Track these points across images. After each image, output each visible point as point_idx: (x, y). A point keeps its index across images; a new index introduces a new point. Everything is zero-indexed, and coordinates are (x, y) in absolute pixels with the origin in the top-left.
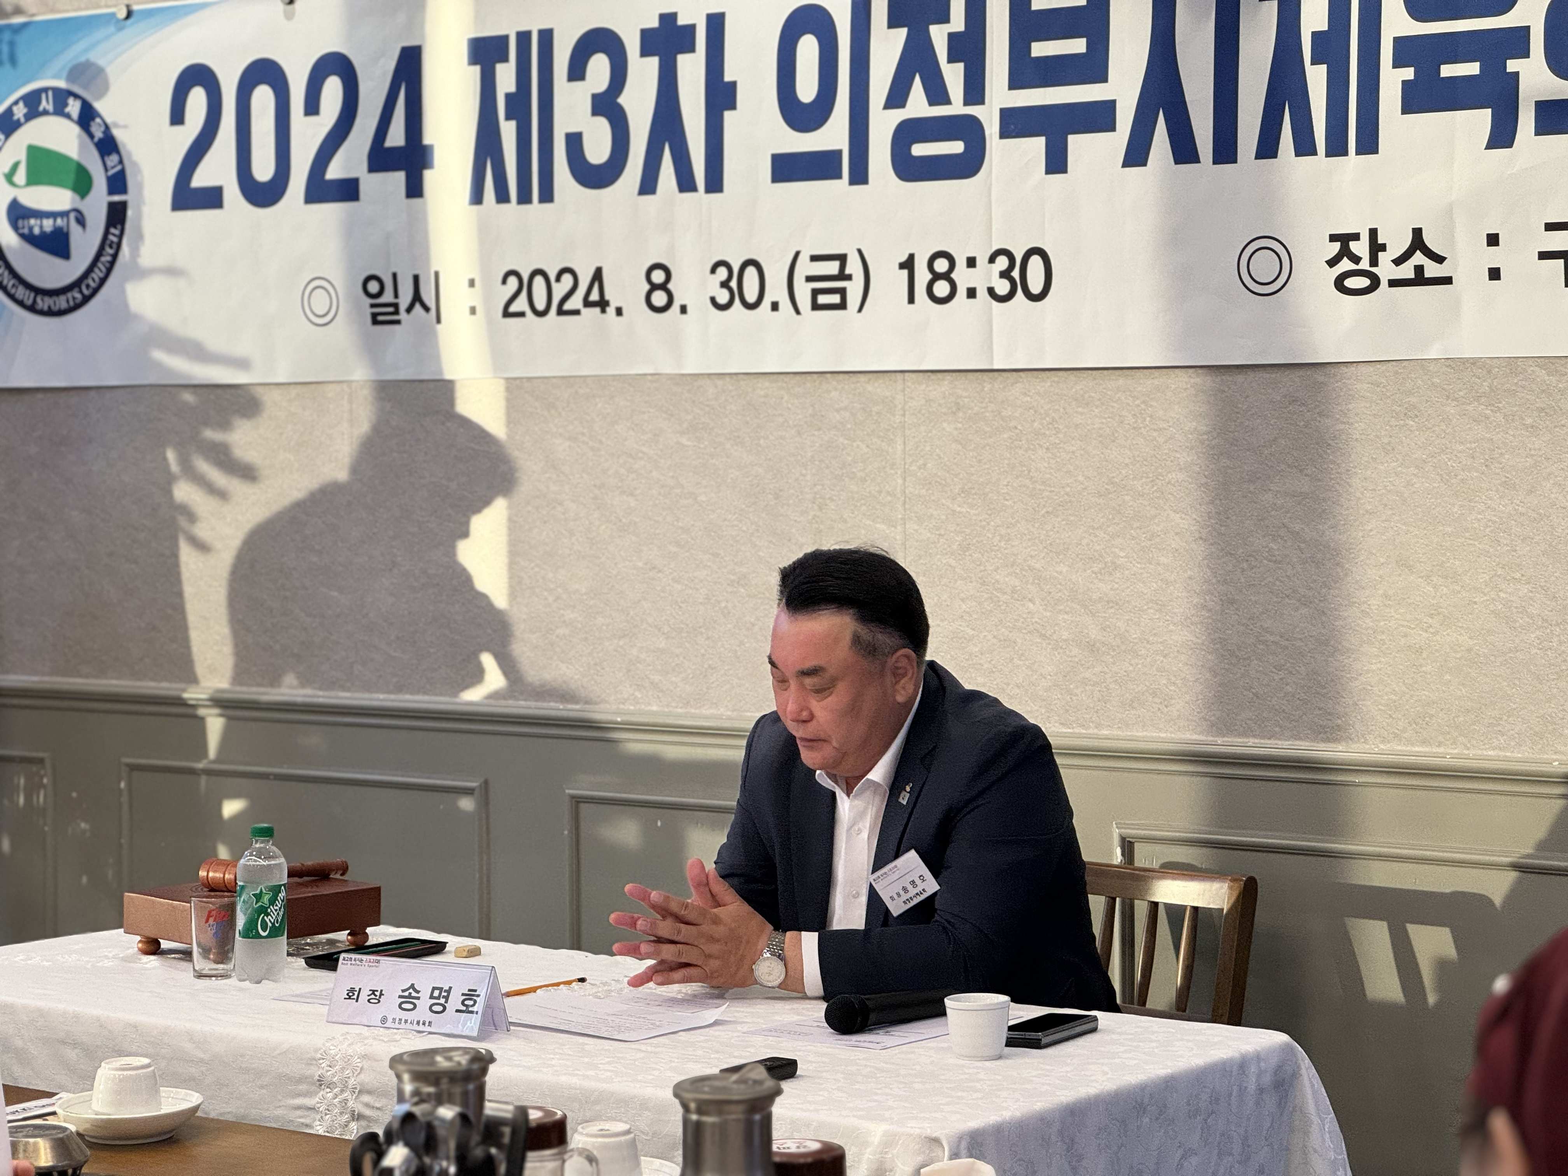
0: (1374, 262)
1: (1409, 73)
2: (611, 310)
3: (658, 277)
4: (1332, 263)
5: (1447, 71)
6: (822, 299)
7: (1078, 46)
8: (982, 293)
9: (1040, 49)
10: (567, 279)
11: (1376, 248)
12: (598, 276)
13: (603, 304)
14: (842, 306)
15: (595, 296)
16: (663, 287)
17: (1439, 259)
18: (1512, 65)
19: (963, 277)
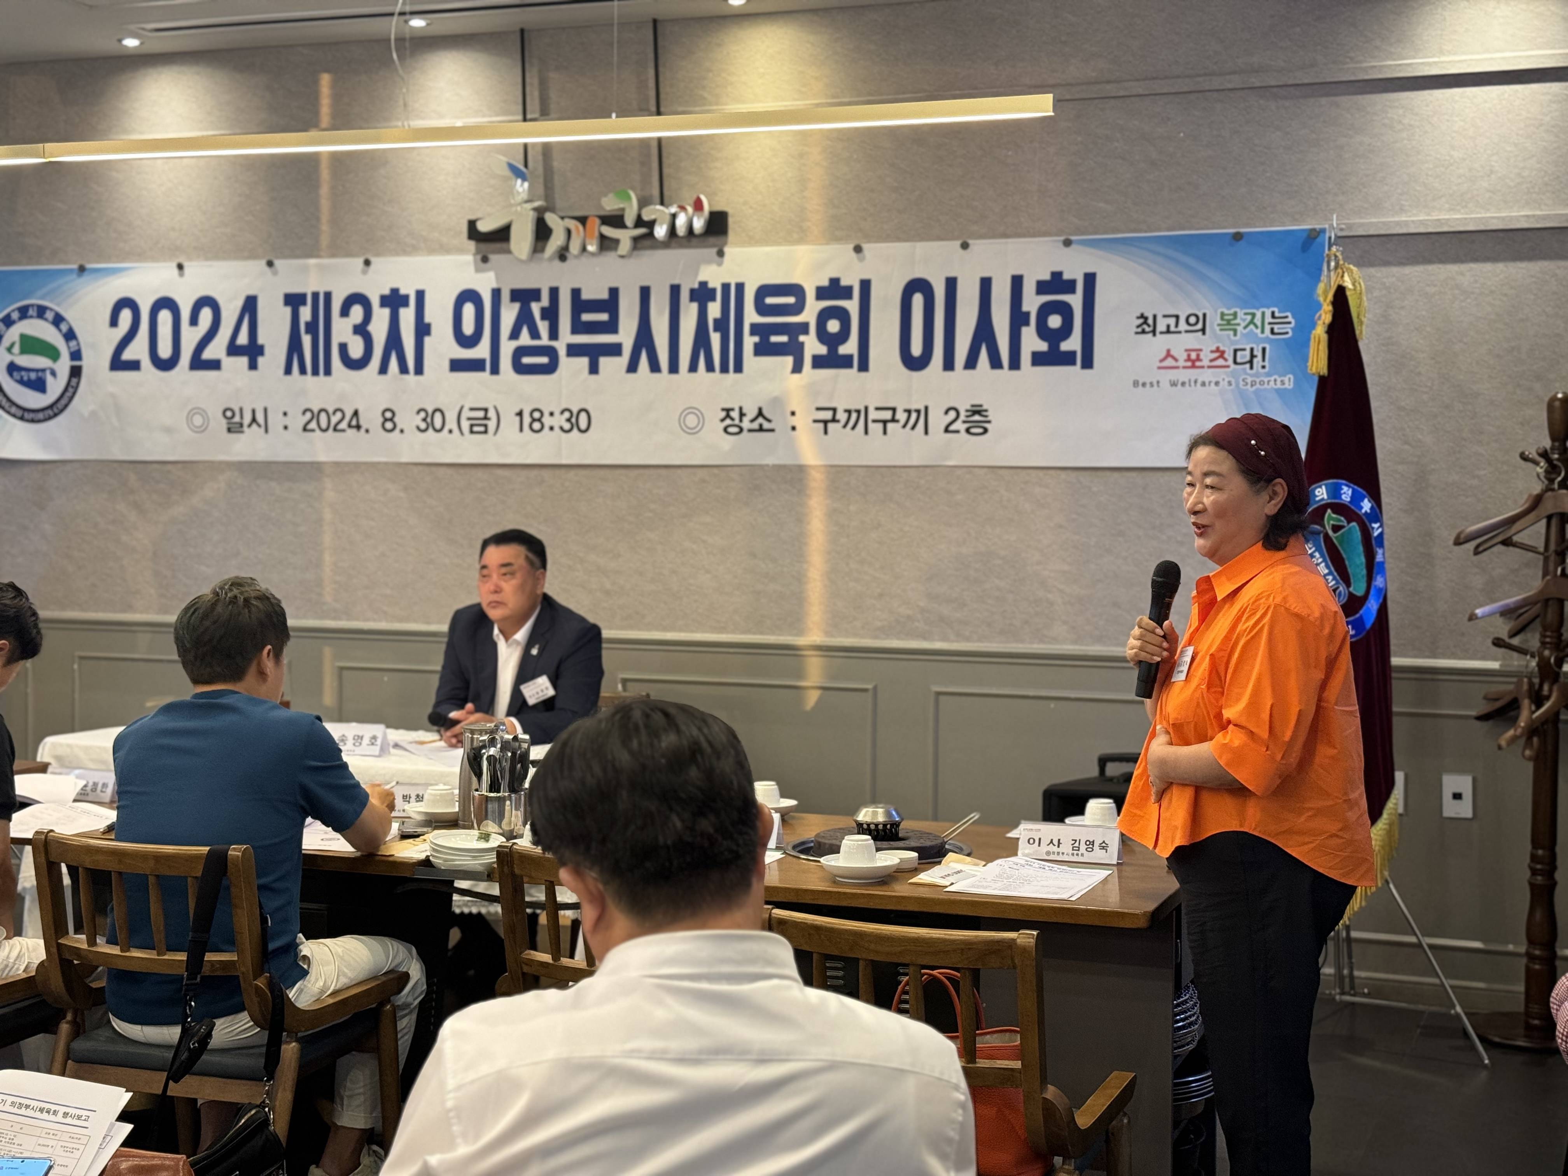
0: (741, 420)
1: (756, 339)
2: (363, 430)
3: (388, 415)
4: (723, 420)
5: (774, 339)
6: (476, 429)
7: (604, 317)
8: (557, 429)
9: (586, 317)
10: (339, 415)
11: (742, 415)
12: (356, 413)
13: (358, 427)
14: (486, 432)
15: (354, 423)
16: (391, 420)
17: (769, 421)
18: (802, 338)
19: (547, 419)
